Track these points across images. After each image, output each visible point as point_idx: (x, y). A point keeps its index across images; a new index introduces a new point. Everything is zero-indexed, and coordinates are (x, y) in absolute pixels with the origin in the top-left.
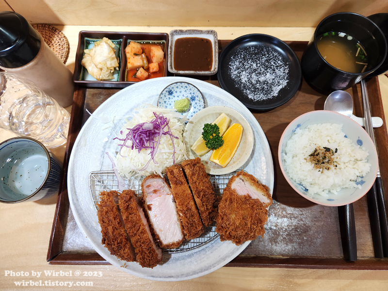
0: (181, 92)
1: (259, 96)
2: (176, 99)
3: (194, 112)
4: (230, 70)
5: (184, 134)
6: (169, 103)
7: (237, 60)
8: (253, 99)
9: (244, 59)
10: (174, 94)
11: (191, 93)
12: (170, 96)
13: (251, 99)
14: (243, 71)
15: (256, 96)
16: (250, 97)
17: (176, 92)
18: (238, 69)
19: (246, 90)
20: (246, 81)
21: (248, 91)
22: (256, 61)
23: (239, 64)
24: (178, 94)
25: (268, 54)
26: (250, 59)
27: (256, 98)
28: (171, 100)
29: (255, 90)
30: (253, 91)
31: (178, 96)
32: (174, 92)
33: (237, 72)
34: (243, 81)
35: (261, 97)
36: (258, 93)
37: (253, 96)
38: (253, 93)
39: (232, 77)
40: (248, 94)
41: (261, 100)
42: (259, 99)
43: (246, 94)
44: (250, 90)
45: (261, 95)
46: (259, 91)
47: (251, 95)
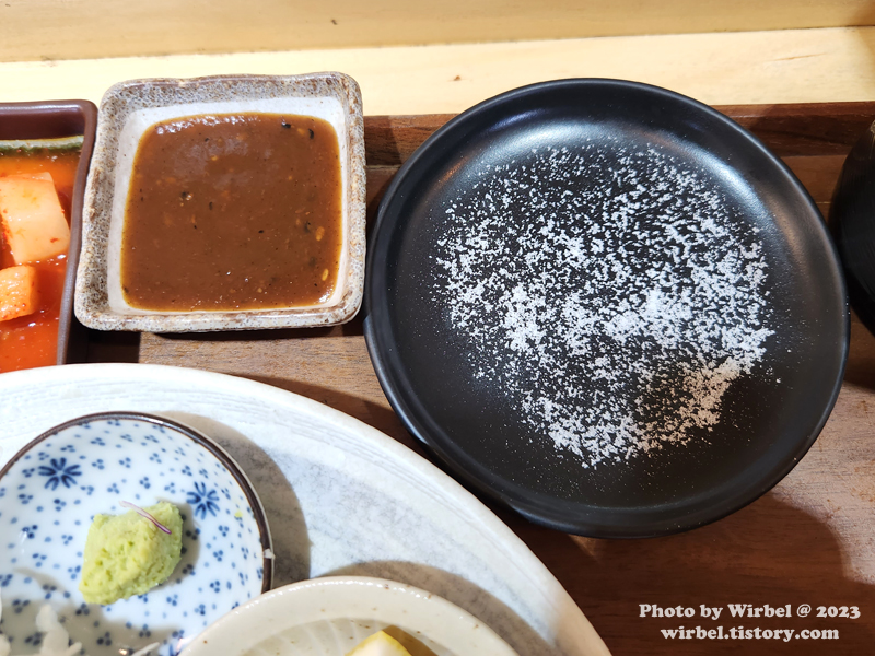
0: (127, 462)
1: (610, 428)
2: (101, 502)
3: (215, 586)
6: (56, 533)
8: (577, 451)
9: (518, 217)
10: (89, 475)
11: (187, 471)
12: (62, 492)
13: (566, 451)
14: (511, 284)
15: (592, 431)
16: (560, 437)
17: (99, 464)
18: (487, 273)
19: (535, 396)
20: (530, 342)
21: (549, 405)
22: (579, 223)
23: (493, 246)
24: (113, 473)
25: (644, 180)
26: (547, 212)
27: (593, 445)
28: (69, 513)
29: (586, 394)
30: (577, 401)
31: (114, 489)
32: (85, 467)
33: (479, 290)
34: (518, 342)
35: (626, 439)
36: (603, 411)
37: (576, 432)
38: (579, 414)
39: (455, 322)
40: (547, 423)
41: (622, 455)
42: (616, 451)
43: (539, 419)
44: (558, 394)
45: (621, 428)
46: (613, 398)
47: (567, 429)
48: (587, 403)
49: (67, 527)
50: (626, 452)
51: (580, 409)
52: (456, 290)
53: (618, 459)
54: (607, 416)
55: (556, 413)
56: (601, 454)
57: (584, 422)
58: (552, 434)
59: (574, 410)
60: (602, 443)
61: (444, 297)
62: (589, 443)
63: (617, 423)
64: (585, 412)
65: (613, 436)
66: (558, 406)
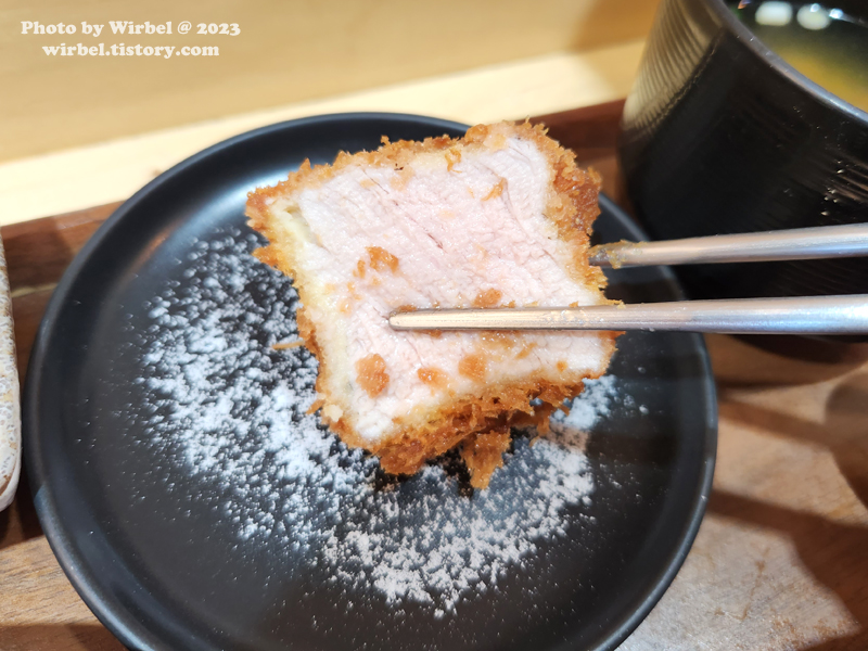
1: (458, 545)
4: (167, 412)
7: (203, 315)
8: (422, 596)
13: (407, 602)
14: (268, 386)
15: (436, 558)
16: (393, 583)
18: (230, 380)
19: (341, 534)
20: (316, 459)
21: (362, 540)
27: (442, 579)
30: (402, 522)
33: (224, 405)
34: (297, 463)
35: (484, 553)
36: (441, 525)
37: (413, 568)
38: (409, 540)
39: (197, 463)
40: (369, 570)
41: (486, 578)
42: (475, 576)
43: (354, 568)
44: (373, 521)
45: (474, 538)
47: (400, 568)
48: (417, 520)
50: (490, 573)
51: (409, 531)
52: (189, 417)
53: (482, 586)
54: (449, 528)
55: (377, 551)
56: (456, 587)
57: (419, 549)
58: (379, 584)
59: (401, 536)
60: (454, 571)
61: (172, 432)
62: (435, 577)
63: (465, 535)
64: (417, 534)
65: (466, 556)
66: (377, 538)
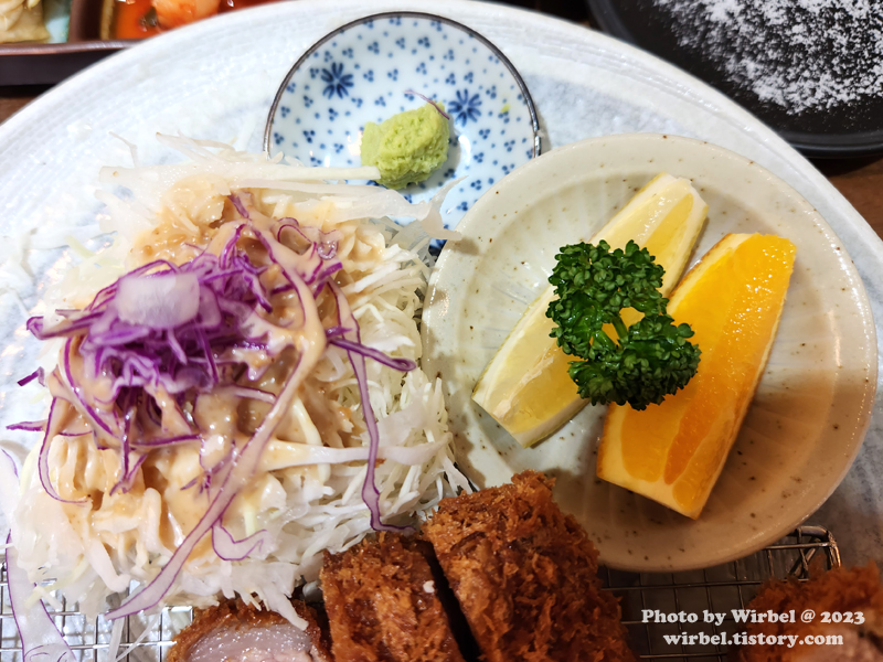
0: (393, 75)
1: (810, 84)
2: (369, 113)
3: (476, 185)
5: (427, 316)
6: (330, 141)
8: (781, 102)
10: (360, 88)
11: (451, 79)
12: (337, 102)
13: (771, 103)
15: (793, 87)
16: (764, 92)
17: (369, 76)
19: (739, 58)
20: (731, 15)
21: (751, 65)
24: (382, 85)
27: (796, 98)
28: (341, 123)
29: (787, 57)
30: (777, 62)
31: (380, 102)
32: (358, 80)
34: (718, 14)
35: (826, 93)
36: (803, 70)
37: (779, 88)
38: (780, 73)
40: (751, 81)
41: (824, 105)
42: (817, 102)
43: (744, 78)
44: (759, 57)
45: (821, 83)
46: (811, 60)
47: (770, 85)
48: (788, 63)
49: (338, 137)
50: (826, 103)
51: (780, 69)
53: (820, 108)
54: (806, 74)
55: (759, 73)
56: (803, 104)
57: (785, 79)
58: (756, 90)
59: (774, 70)
60: (803, 96)
62: (791, 96)
63: (818, 80)
64: (785, 71)
65: (814, 91)
66: (761, 67)
